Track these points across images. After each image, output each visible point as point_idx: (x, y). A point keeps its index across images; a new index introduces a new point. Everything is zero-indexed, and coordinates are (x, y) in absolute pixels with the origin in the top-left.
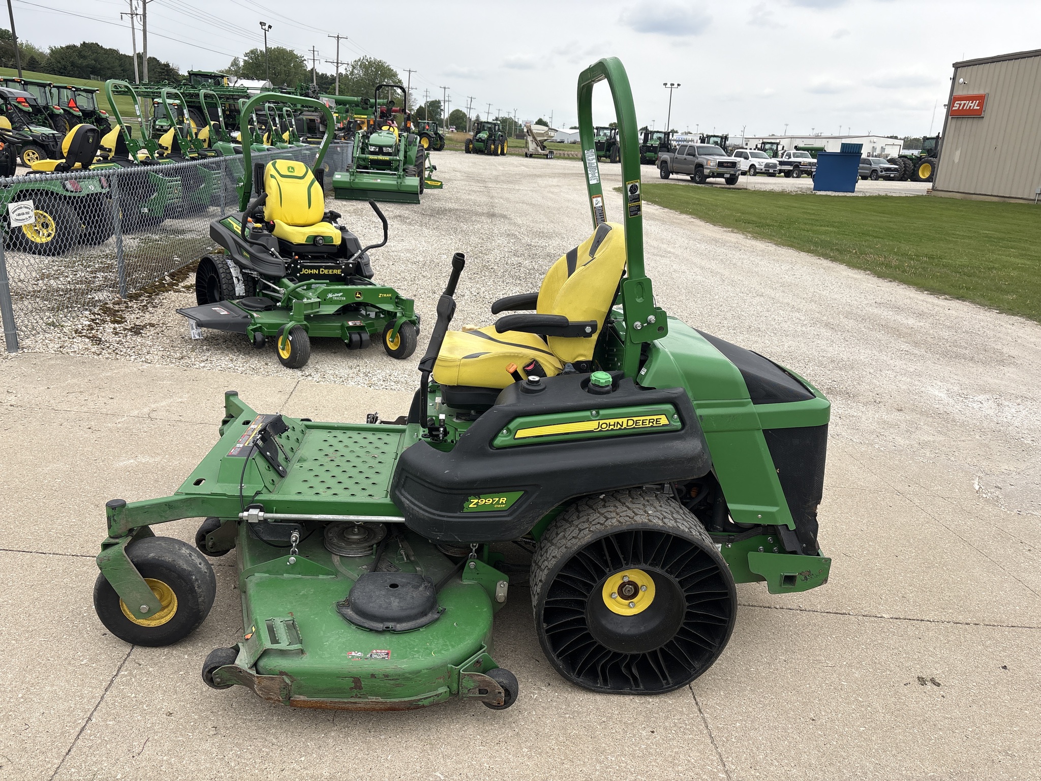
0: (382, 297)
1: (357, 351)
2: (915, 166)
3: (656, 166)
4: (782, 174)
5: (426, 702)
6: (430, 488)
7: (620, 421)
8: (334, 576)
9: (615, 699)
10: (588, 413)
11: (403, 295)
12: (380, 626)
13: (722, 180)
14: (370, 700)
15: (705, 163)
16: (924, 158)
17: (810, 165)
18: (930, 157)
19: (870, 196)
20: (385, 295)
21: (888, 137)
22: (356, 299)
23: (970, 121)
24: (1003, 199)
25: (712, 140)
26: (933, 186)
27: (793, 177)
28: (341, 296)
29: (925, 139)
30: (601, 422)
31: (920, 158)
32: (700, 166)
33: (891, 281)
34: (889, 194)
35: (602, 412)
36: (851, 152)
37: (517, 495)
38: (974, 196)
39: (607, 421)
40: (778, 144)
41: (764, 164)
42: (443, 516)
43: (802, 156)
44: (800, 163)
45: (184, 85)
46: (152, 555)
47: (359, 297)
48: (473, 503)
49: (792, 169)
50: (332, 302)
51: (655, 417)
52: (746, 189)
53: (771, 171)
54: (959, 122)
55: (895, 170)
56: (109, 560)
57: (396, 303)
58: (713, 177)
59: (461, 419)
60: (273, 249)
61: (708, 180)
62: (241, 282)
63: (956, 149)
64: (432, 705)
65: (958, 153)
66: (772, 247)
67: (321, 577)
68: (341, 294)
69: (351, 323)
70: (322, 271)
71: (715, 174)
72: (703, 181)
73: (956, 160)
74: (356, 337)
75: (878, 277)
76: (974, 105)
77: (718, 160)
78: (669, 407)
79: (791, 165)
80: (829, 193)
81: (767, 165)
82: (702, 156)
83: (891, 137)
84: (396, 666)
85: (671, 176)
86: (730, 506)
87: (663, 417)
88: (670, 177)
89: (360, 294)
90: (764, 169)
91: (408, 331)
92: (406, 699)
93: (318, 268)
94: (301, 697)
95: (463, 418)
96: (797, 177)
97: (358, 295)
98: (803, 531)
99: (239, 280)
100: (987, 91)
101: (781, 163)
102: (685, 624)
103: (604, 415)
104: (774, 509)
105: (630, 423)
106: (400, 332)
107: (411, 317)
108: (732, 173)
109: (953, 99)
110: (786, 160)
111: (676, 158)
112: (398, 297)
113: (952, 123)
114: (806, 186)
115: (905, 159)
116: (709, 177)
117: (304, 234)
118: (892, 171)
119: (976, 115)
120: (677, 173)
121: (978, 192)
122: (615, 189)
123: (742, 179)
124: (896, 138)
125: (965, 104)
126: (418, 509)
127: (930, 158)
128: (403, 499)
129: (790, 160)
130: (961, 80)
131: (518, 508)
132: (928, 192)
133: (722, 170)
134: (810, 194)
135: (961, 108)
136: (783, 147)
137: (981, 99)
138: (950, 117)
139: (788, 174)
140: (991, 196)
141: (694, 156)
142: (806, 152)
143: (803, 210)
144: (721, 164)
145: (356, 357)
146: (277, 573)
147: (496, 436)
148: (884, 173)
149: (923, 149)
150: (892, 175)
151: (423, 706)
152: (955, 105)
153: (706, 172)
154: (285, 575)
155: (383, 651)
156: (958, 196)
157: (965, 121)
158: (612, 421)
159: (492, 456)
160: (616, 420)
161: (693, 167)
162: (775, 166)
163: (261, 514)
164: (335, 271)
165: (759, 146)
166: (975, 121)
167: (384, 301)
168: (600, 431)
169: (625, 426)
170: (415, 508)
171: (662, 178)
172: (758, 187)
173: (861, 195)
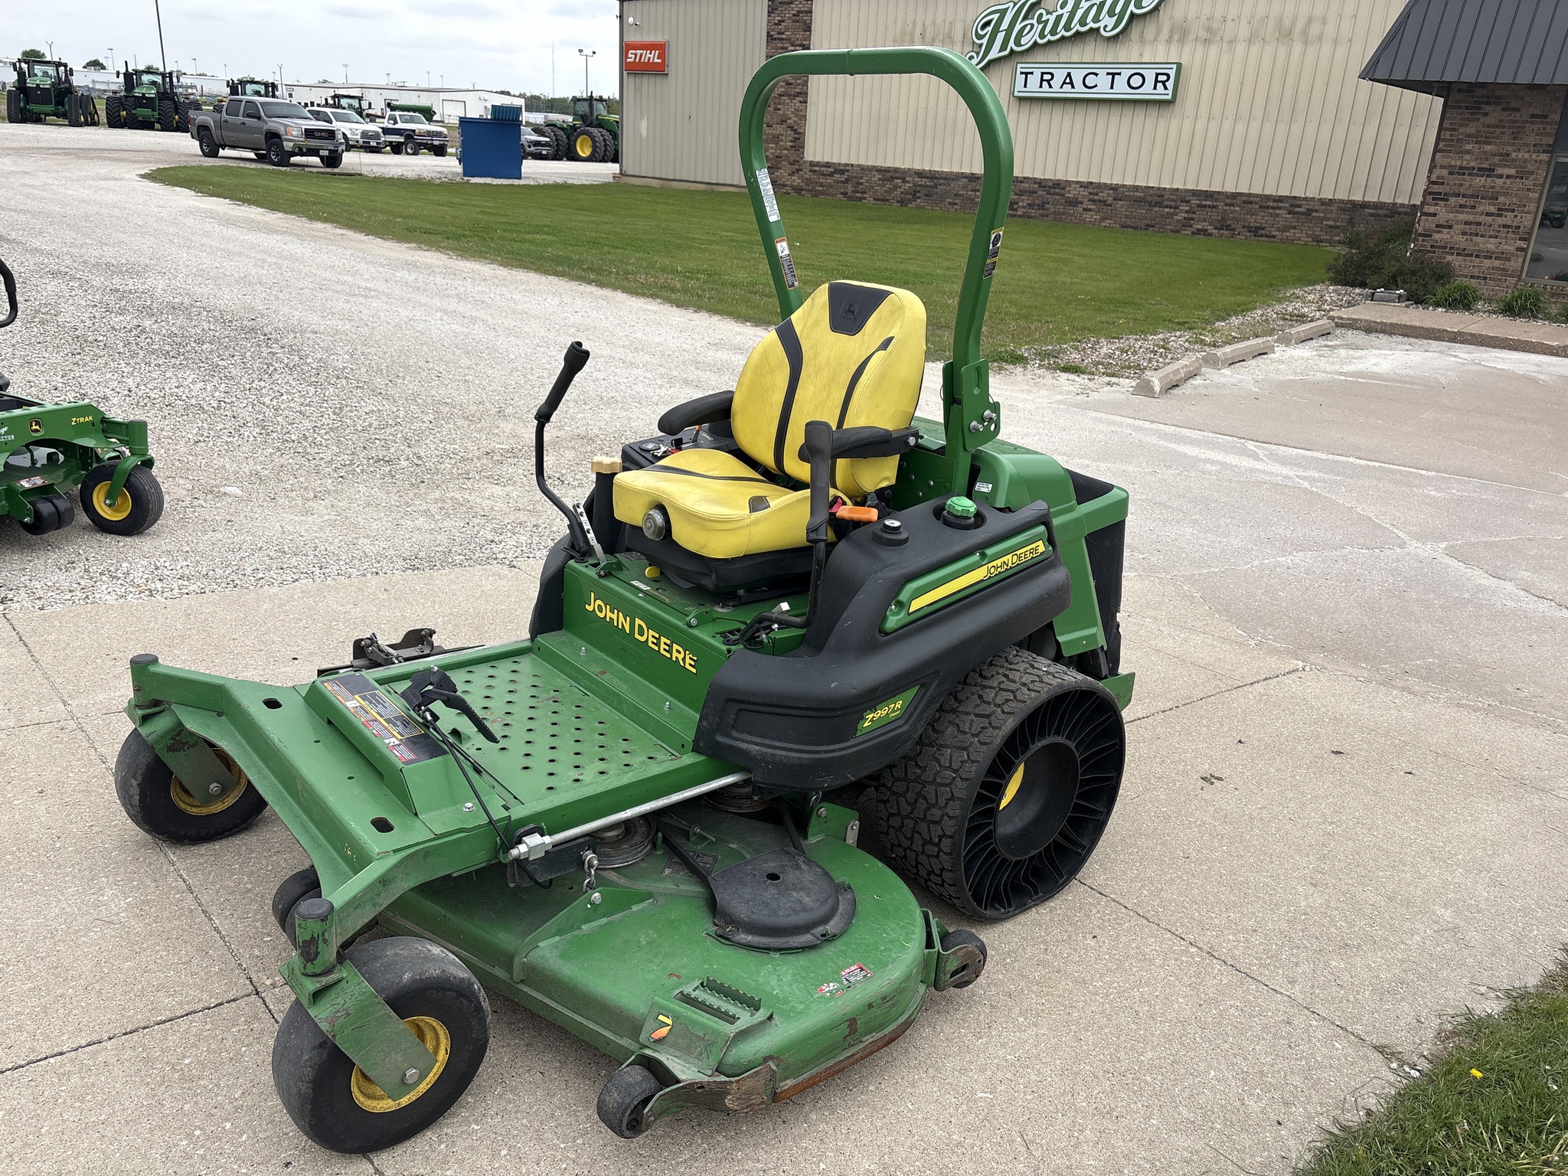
0: (78, 424)
1: (52, 536)
2: (568, 138)
3: (189, 134)
4: (388, 148)
6: (803, 717)
8: (651, 900)
9: (1022, 918)
10: (978, 556)
11: (117, 413)
12: (805, 939)
13: (316, 160)
14: (867, 1043)
15: (282, 131)
16: (579, 128)
17: (429, 136)
18: (588, 126)
19: (545, 185)
20: (82, 420)
21: (496, 92)
22: (34, 434)
23: (652, 79)
24: (710, 186)
25: (249, 88)
26: (621, 170)
27: (408, 154)
28: (6, 433)
29: (576, 100)
30: (991, 565)
31: (574, 128)
32: (273, 137)
33: (696, 311)
34: (570, 182)
35: (989, 552)
36: (504, 120)
37: (911, 693)
38: (675, 183)
39: (994, 563)
40: (360, 99)
41: (359, 132)
42: (833, 751)
43: (412, 120)
44: (414, 131)
46: (407, 976)
47: (36, 431)
48: (871, 719)
49: (403, 140)
51: (1032, 546)
52: (361, 175)
53: (373, 143)
54: (638, 80)
55: (546, 144)
56: (348, 1015)
57: (103, 431)
58: (302, 156)
59: (728, 606)
61: (293, 159)
63: (641, 118)
65: (644, 123)
66: (502, 272)
67: (635, 908)
68: (5, 429)
69: (26, 484)
71: (305, 150)
72: (284, 159)
73: (644, 134)
74: (45, 508)
75: (678, 307)
76: (653, 57)
77: (304, 127)
79: (401, 135)
80: (488, 180)
81: (364, 134)
82: (274, 119)
83: (502, 93)
84: (889, 979)
85: (222, 152)
86: (1060, 639)
87: (1040, 543)
88: (220, 155)
89: (37, 423)
90: (361, 141)
91: (141, 478)
94: (788, 1082)
95: (731, 604)
96: (412, 154)
97: (34, 427)
100: (666, 38)
101: (386, 131)
102: (1079, 796)
103: (992, 555)
104: (1095, 630)
105: (1015, 559)
106: (129, 485)
107: (145, 455)
108: (331, 147)
109: (625, 48)
110: (391, 126)
111: (226, 121)
112: (104, 421)
113: (630, 82)
114: (449, 169)
115: (555, 129)
116: (295, 154)
118: (543, 145)
119: (658, 71)
120: (233, 147)
121: (678, 178)
122: (144, 176)
123: (350, 160)
124: (508, 93)
125: (641, 55)
126: (784, 753)
127: (587, 128)
128: (744, 746)
129: (396, 126)
130: (631, 20)
131: (915, 709)
132: (614, 177)
133: (313, 143)
134: (462, 183)
135: (637, 60)
136: (370, 104)
137: (660, 48)
138: (625, 73)
139: (397, 149)
140: (695, 182)
141: (259, 118)
142: (417, 114)
143: (481, 209)
144: (309, 133)
145: (50, 546)
146: (572, 928)
147: (885, 618)
148: (532, 149)
149: (575, 114)
150: (544, 152)
152: (630, 55)
153: (288, 146)
154: (583, 927)
155: (853, 968)
156: (655, 183)
157: (645, 79)
158: (999, 562)
159: (887, 644)
160: (1002, 560)
161: (262, 137)
162: (376, 136)
163: (547, 839)
165: (331, 101)
166: (659, 79)
167: (82, 431)
168: (990, 578)
169: (1010, 564)
170: (778, 752)
171: (206, 155)
172: (378, 171)
173: (532, 183)
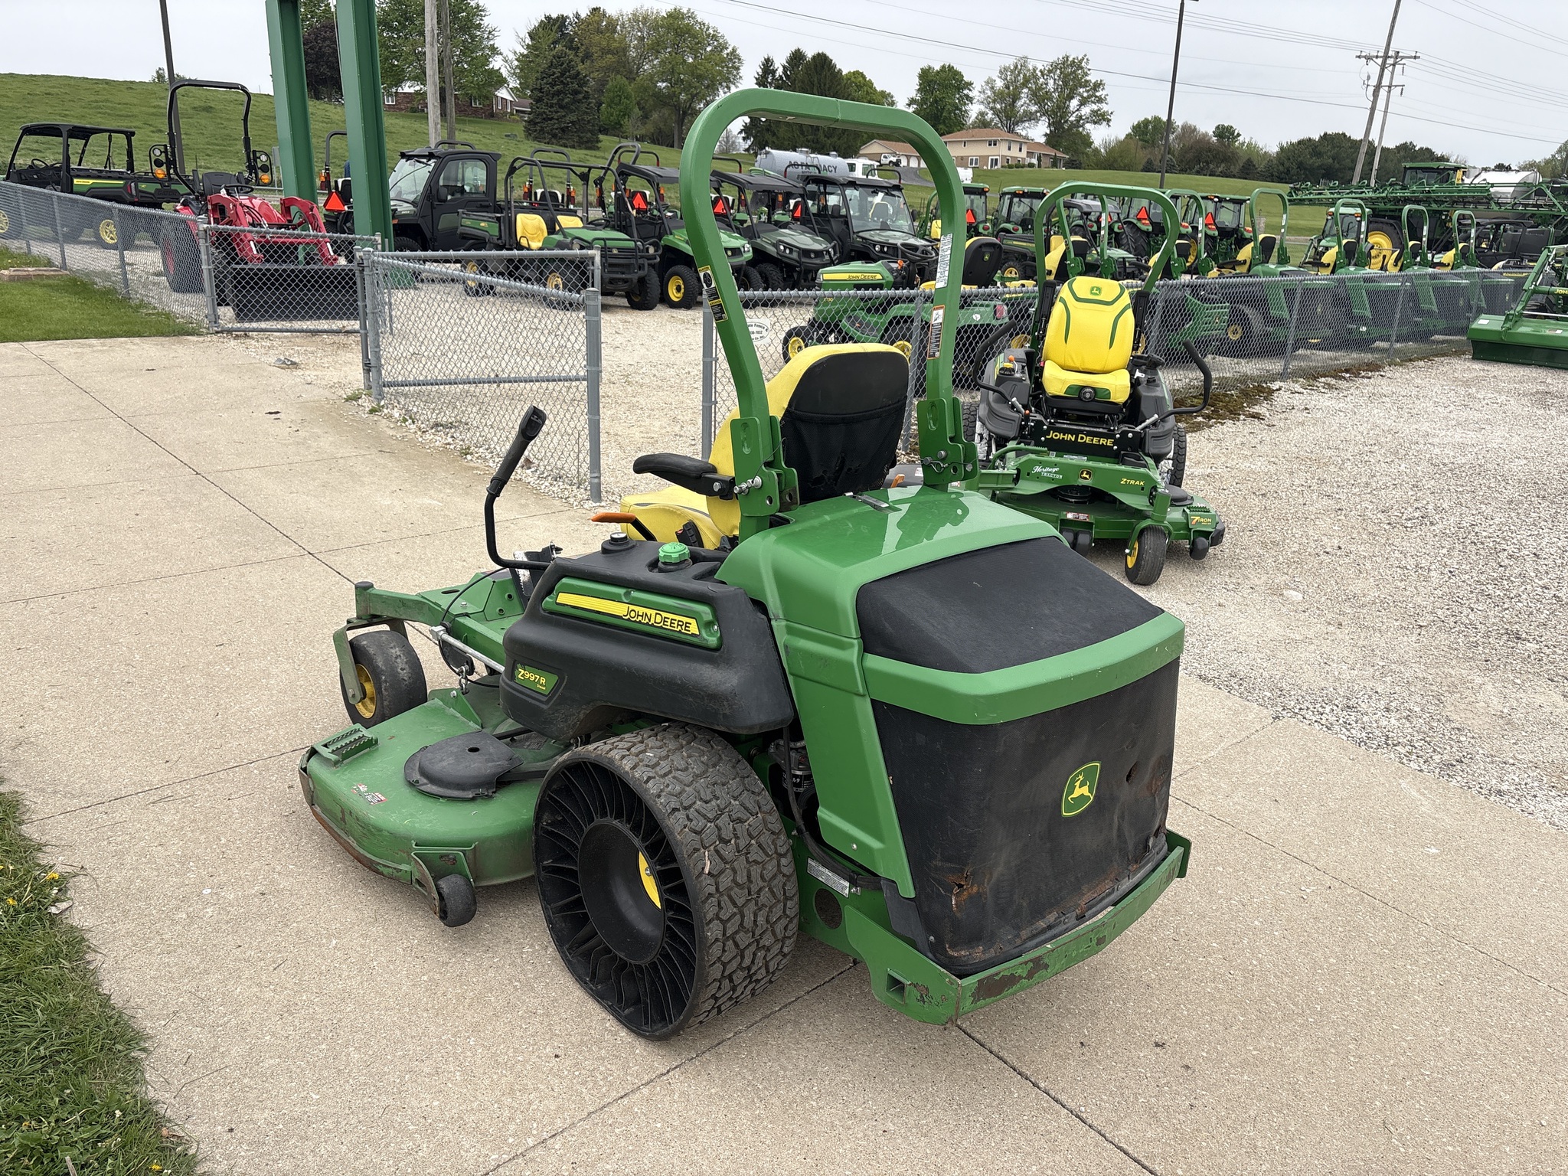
5: (385, 871)
7: (649, 612)
8: (479, 727)
10: (621, 591)
28: (1056, 472)
30: (632, 607)
35: (635, 594)
37: (555, 678)
39: (637, 608)
45: (1391, 185)
47: (1085, 478)
48: (522, 674)
50: (1038, 477)
51: (685, 620)
57: (1152, 496)
60: (1014, 399)
62: (984, 441)
64: (391, 877)
67: (471, 723)
68: (1056, 469)
69: (1070, 516)
70: (1082, 438)
78: (705, 610)
86: (821, 812)
87: (693, 621)
89: (1088, 473)
92: (369, 856)
93: (1076, 433)
97: (1085, 475)
98: (927, 910)
99: (982, 438)
103: (634, 598)
104: (875, 844)
105: (659, 619)
112: (1154, 488)
117: (1064, 382)
131: (555, 696)
146: (447, 704)
151: (381, 874)
158: (641, 610)
159: (541, 619)
160: (645, 610)
163: (441, 633)
164: (1103, 441)
167: (1130, 490)
168: (629, 620)
169: (652, 621)
